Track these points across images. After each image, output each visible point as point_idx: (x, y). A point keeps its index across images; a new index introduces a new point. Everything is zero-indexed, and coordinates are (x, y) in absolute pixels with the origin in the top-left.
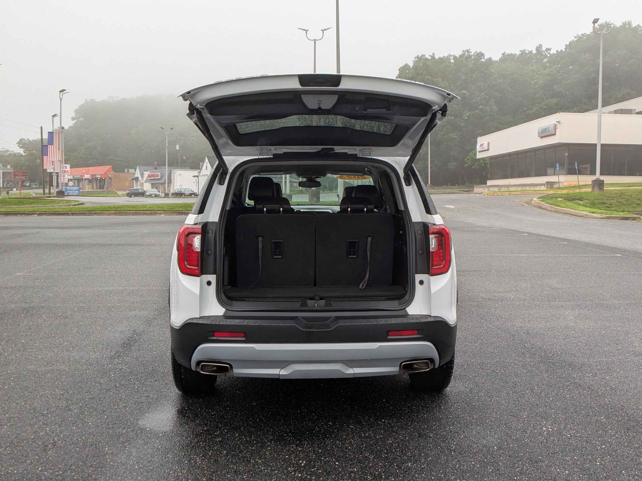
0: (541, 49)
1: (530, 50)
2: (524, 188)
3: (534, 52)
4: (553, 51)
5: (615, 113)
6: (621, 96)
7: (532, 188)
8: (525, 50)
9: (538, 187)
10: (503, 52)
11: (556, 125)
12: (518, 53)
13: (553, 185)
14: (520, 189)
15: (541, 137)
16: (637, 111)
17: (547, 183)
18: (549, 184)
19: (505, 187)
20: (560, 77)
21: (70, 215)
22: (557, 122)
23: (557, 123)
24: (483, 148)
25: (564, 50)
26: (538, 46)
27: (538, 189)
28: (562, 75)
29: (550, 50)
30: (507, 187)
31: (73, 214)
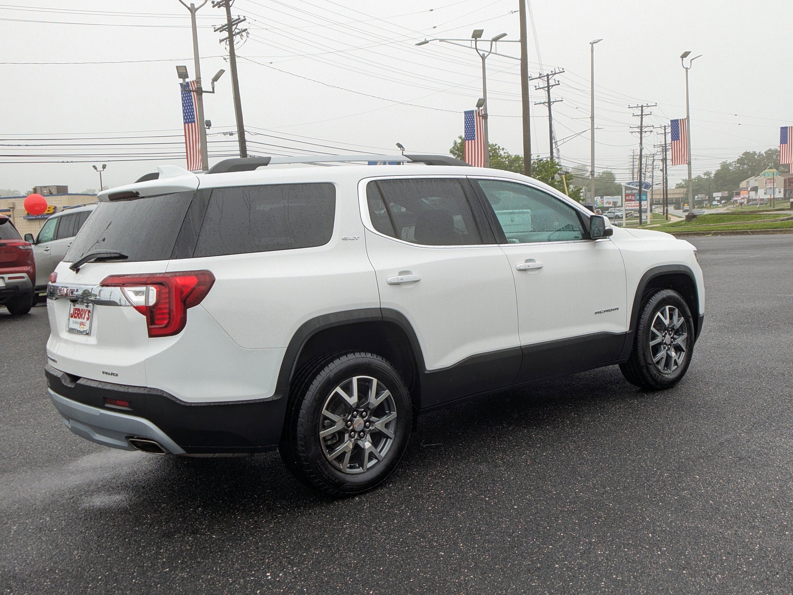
21: (750, 234)
31: (753, 233)
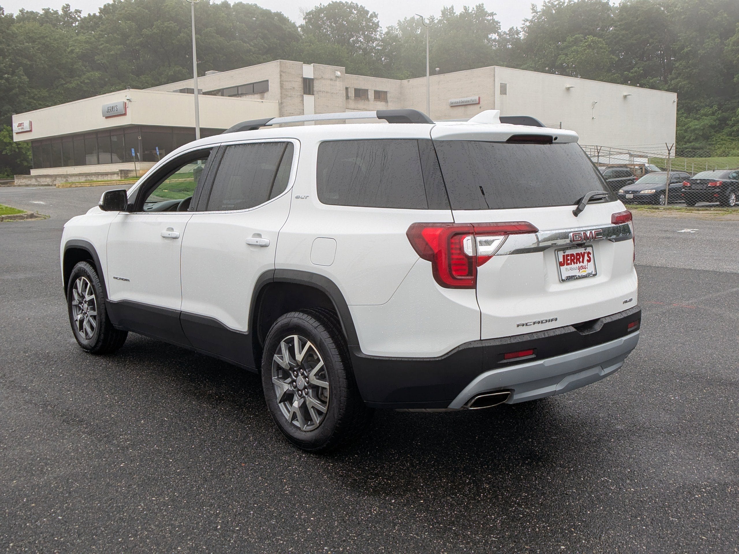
0: (69, 10)
1: (55, 10)
2: (89, 178)
3: (60, 12)
4: (84, 15)
5: (181, 92)
6: (173, 74)
7: (100, 178)
8: (49, 9)
9: (109, 176)
10: (21, 9)
11: (126, 103)
12: (42, 12)
13: (127, 174)
14: (83, 179)
15: (107, 117)
16: (203, 91)
17: (121, 171)
18: (123, 172)
19: (62, 177)
20: (101, 47)
22: (128, 100)
23: (127, 102)
24: (22, 128)
25: (98, 14)
26: (65, 5)
27: (109, 179)
28: (102, 44)
29: (80, 12)
30: (65, 177)
